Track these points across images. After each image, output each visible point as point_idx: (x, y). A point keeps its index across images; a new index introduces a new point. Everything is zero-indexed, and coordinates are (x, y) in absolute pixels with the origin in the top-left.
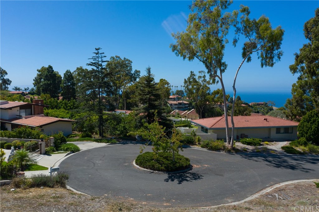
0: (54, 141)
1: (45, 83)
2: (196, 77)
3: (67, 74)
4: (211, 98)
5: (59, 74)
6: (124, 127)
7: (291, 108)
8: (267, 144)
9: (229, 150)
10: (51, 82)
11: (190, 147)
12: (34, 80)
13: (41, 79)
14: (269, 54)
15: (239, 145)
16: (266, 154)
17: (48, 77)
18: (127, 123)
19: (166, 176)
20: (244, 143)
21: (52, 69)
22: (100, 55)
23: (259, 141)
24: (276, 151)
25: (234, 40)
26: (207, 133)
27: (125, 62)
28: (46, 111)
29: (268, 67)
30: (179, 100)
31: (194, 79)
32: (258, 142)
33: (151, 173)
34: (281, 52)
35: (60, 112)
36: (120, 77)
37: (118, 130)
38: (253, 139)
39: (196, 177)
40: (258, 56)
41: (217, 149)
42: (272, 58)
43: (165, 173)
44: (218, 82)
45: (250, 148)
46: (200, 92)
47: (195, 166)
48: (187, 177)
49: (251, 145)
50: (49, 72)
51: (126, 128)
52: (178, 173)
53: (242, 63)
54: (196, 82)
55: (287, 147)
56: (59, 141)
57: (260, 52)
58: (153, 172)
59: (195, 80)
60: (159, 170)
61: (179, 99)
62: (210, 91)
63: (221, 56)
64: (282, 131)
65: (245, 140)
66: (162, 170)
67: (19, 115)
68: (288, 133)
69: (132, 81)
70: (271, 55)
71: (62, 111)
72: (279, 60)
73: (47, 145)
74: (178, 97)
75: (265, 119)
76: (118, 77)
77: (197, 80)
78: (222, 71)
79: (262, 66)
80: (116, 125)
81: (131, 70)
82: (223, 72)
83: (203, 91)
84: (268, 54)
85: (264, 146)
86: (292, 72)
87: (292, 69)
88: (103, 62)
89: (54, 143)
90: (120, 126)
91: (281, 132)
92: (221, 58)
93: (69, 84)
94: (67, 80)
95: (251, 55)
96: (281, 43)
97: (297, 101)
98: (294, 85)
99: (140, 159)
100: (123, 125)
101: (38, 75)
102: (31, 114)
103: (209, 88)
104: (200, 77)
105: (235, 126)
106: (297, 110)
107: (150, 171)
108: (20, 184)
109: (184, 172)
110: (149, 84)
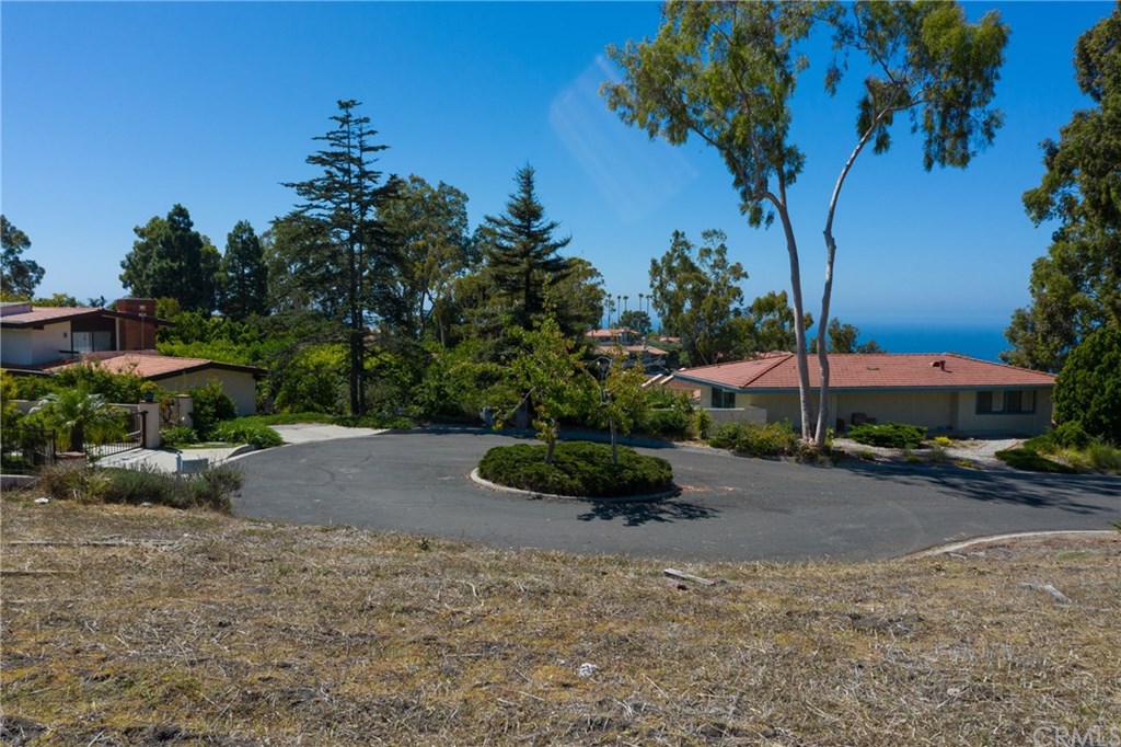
0: (191, 410)
1: (161, 269)
2: (693, 256)
3: (237, 236)
4: (744, 327)
5: (212, 244)
6: (438, 389)
7: (1027, 342)
8: (946, 445)
9: (811, 454)
10: (183, 264)
11: (673, 447)
12: (123, 265)
13: (146, 260)
14: (952, 121)
15: (847, 445)
16: (943, 471)
17: (173, 247)
18: (448, 378)
19: (587, 507)
20: (860, 439)
21: (187, 216)
22: (355, 128)
23: (917, 434)
24: (975, 462)
25: (829, 71)
26: (734, 407)
27: (444, 198)
28: (166, 346)
29: (949, 168)
30: (631, 345)
31: (685, 260)
32: (913, 436)
33: (534, 499)
34: (996, 115)
35: (212, 350)
36: (425, 249)
37: (416, 403)
38: (896, 428)
39: (691, 511)
40: (913, 124)
41: (768, 452)
42: (963, 135)
43: (583, 500)
44: (770, 218)
45: (884, 452)
46: (707, 305)
47: (691, 488)
48: (662, 512)
49: (886, 447)
50: (177, 230)
51: (446, 395)
52: (631, 502)
53: (858, 151)
54: (693, 268)
55: (1016, 452)
56: (210, 409)
57: (921, 109)
58: (539, 498)
59: (688, 266)
60: (562, 492)
61: (631, 340)
62: (742, 300)
63: (781, 124)
64: (998, 404)
65: (865, 430)
66: (572, 492)
67: (70, 349)
68: (1019, 411)
69: (467, 266)
70: (960, 125)
71: (222, 349)
72: (987, 142)
73: (166, 421)
74: (628, 333)
75: (936, 365)
76: (419, 250)
77: (697, 264)
78: (786, 179)
79: (929, 166)
80: (412, 384)
81: (465, 226)
82: (790, 183)
83: (716, 302)
84: (949, 121)
85: (936, 450)
86: (1034, 214)
87: (1032, 205)
88: (363, 149)
89: (190, 414)
90: (423, 388)
91: (994, 409)
92: (780, 133)
93: (246, 271)
94: (240, 257)
95: (889, 129)
96: (997, 77)
97: (1051, 317)
98: (1039, 265)
99: (493, 460)
100: (433, 384)
101: (138, 246)
102: (113, 348)
103: (738, 292)
104: (706, 252)
105: (832, 384)
106: (1052, 347)
107: (529, 495)
108: (69, 487)
109: (650, 501)
110: (528, 227)
